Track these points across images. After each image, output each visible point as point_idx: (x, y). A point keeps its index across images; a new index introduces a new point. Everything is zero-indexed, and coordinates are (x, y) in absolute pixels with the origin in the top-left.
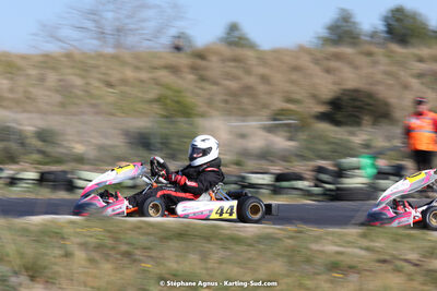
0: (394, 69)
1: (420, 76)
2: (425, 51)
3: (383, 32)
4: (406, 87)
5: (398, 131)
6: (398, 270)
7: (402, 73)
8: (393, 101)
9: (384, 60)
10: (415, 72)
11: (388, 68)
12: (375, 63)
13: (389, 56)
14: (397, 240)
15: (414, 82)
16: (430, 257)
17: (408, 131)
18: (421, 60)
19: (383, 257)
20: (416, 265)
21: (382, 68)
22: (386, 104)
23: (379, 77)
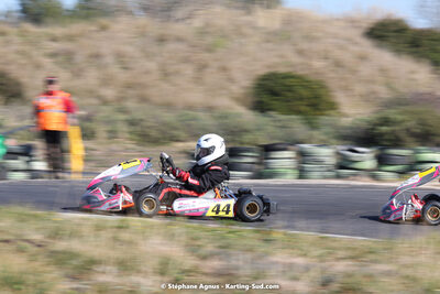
0: (27, 48)
1: (53, 55)
2: (58, 31)
3: (17, 11)
4: (38, 66)
5: (28, 110)
6: (21, 251)
7: (35, 53)
8: (25, 80)
9: (17, 40)
10: (47, 51)
11: (21, 48)
12: (8, 43)
13: (22, 36)
14: (23, 221)
15: (47, 62)
16: (54, 238)
17: (38, 111)
18: (54, 39)
19: (6, 237)
20: (39, 246)
21: (14, 47)
22: (18, 84)
23: (12, 56)
